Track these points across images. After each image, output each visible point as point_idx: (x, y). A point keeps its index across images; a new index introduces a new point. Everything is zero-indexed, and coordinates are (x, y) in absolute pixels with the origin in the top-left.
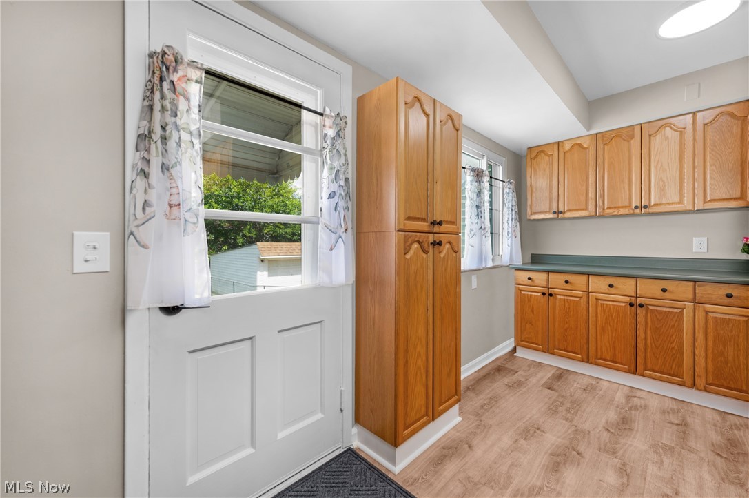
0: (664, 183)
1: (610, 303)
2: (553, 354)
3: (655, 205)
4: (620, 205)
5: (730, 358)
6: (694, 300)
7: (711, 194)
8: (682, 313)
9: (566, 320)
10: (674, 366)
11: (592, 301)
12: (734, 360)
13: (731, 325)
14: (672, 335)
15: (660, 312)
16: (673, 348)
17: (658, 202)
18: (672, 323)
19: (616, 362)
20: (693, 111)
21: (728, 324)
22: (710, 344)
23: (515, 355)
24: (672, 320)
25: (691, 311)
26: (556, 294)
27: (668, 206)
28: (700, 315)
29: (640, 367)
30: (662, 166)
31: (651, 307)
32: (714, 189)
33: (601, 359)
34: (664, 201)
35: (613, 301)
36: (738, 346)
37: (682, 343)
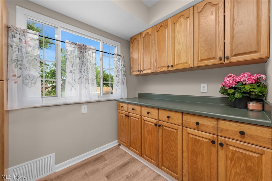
0: (180, 51)
1: (149, 123)
2: (130, 149)
3: (177, 64)
4: (163, 66)
5: (199, 167)
6: (182, 125)
7: (201, 57)
8: (177, 132)
9: (134, 131)
10: (174, 166)
11: (143, 121)
12: (201, 169)
13: (199, 144)
14: (173, 146)
15: (168, 131)
16: (173, 155)
17: (178, 63)
18: (173, 139)
19: (151, 159)
20: (193, 5)
21: (198, 143)
22: (190, 155)
23: (120, 147)
24: (173, 136)
25: (181, 132)
26: (131, 116)
27: (182, 65)
28: (185, 134)
29: (160, 164)
30: (179, 41)
31: (165, 127)
32: (202, 53)
33: (146, 156)
34: (180, 62)
35: (150, 122)
36: (203, 159)
37: (177, 152)
